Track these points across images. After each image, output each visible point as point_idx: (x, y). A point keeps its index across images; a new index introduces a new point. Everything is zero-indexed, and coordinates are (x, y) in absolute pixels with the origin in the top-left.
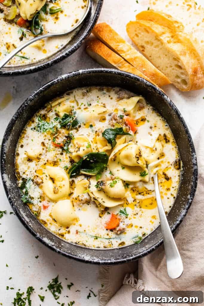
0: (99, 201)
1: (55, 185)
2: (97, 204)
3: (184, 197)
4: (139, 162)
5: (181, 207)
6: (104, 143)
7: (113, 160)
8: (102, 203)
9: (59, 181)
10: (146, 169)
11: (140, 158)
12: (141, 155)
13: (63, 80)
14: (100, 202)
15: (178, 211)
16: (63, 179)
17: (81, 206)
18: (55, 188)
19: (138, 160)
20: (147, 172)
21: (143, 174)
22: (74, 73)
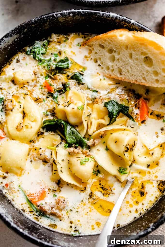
0: (58, 167)
1: (23, 121)
2: (54, 169)
3: (146, 222)
4: (127, 154)
5: (135, 230)
6: (102, 114)
7: (100, 135)
8: (59, 172)
9: (30, 120)
10: (128, 167)
11: (129, 151)
12: (133, 150)
13: (109, 17)
14: (58, 170)
15: (129, 232)
16: (35, 121)
17: (35, 160)
18: (21, 124)
19: (126, 151)
20: (127, 171)
21: (122, 170)
22: (125, 18)
